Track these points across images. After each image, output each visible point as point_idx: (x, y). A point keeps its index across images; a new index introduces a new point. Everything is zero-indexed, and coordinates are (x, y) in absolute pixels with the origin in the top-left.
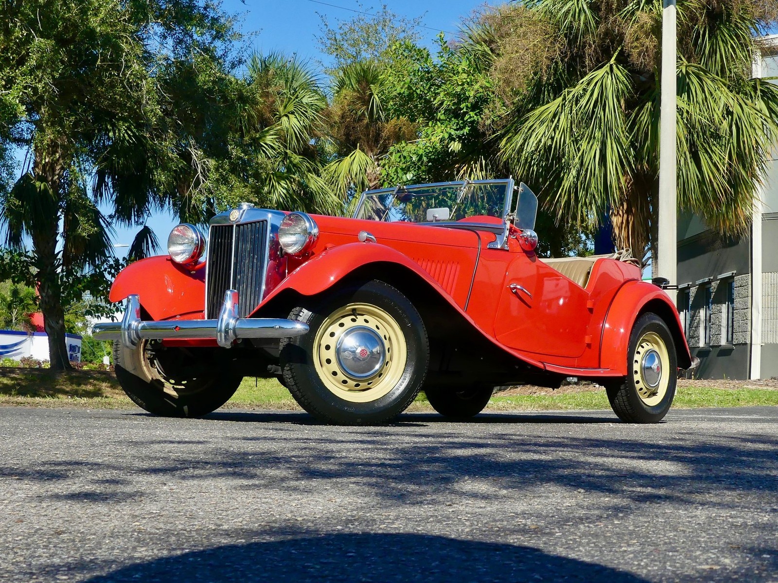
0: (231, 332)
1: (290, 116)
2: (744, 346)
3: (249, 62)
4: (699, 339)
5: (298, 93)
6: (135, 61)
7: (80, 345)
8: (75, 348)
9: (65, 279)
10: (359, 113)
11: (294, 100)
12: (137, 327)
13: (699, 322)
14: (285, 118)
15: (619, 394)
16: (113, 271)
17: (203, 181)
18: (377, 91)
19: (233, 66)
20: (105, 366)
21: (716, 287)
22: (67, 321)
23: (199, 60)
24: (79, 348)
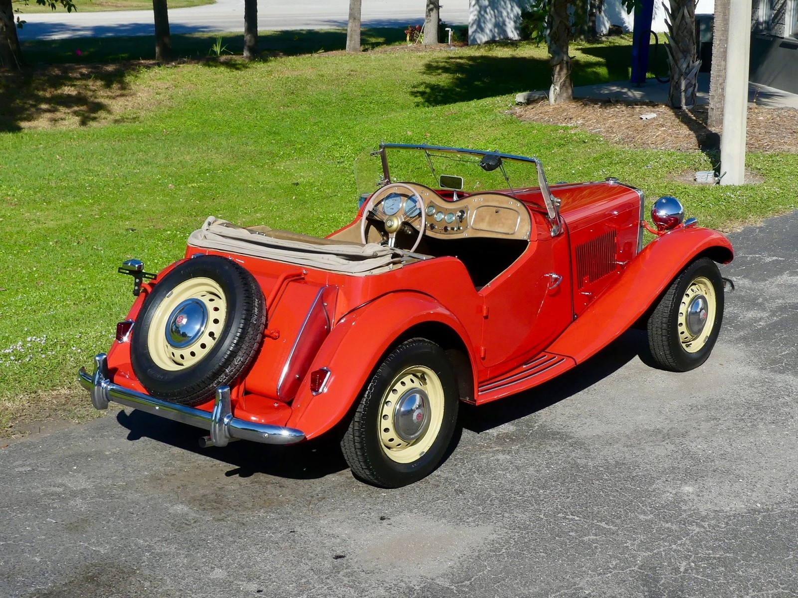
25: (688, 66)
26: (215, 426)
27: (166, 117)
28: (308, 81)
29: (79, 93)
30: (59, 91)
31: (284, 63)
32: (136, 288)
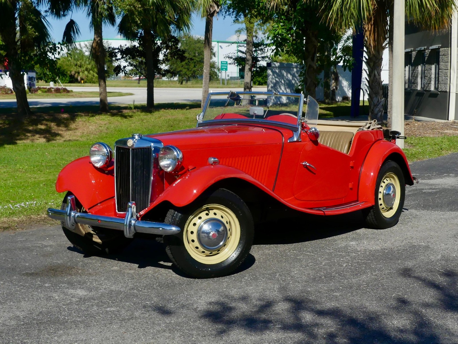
0: (132, 228)
2: (446, 93)
4: (417, 85)
8: (32, 79)
12: (75, 216)
13: (418, 74)
15: (370, 214)
21: (428, 53)
25: (378, 101)
27: (104, 138)
28: (180, 121)
31: (168, 113)
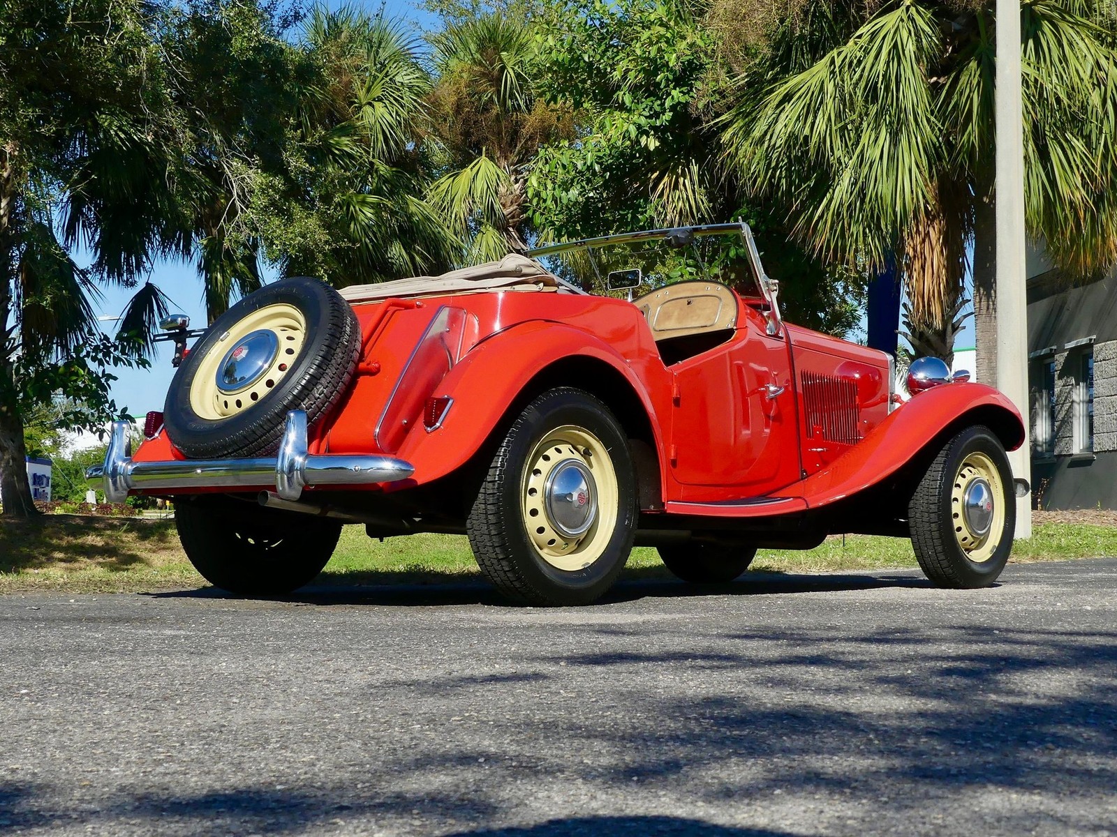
1: (375, 104)
2: (1112, 454)
3: (309, 20)
5: (388, 68)
6: (128, 17)
7: (48, 474)
8: (42, 479)
9: (22, 371)
10: (485, 98)
11: (383, 79)
14: (368, 109)
16: (100, 356)
17: (242, 209)
18: (511, 63)
19: (286, 24)
20: (90, 506)
21: (1063, 360)
22: (28, 438)
23: (232, 14)
24: (48, 479)
26: (282, 478)
29: (107, 544)
30: (80, 541)
32: (178, 355)
